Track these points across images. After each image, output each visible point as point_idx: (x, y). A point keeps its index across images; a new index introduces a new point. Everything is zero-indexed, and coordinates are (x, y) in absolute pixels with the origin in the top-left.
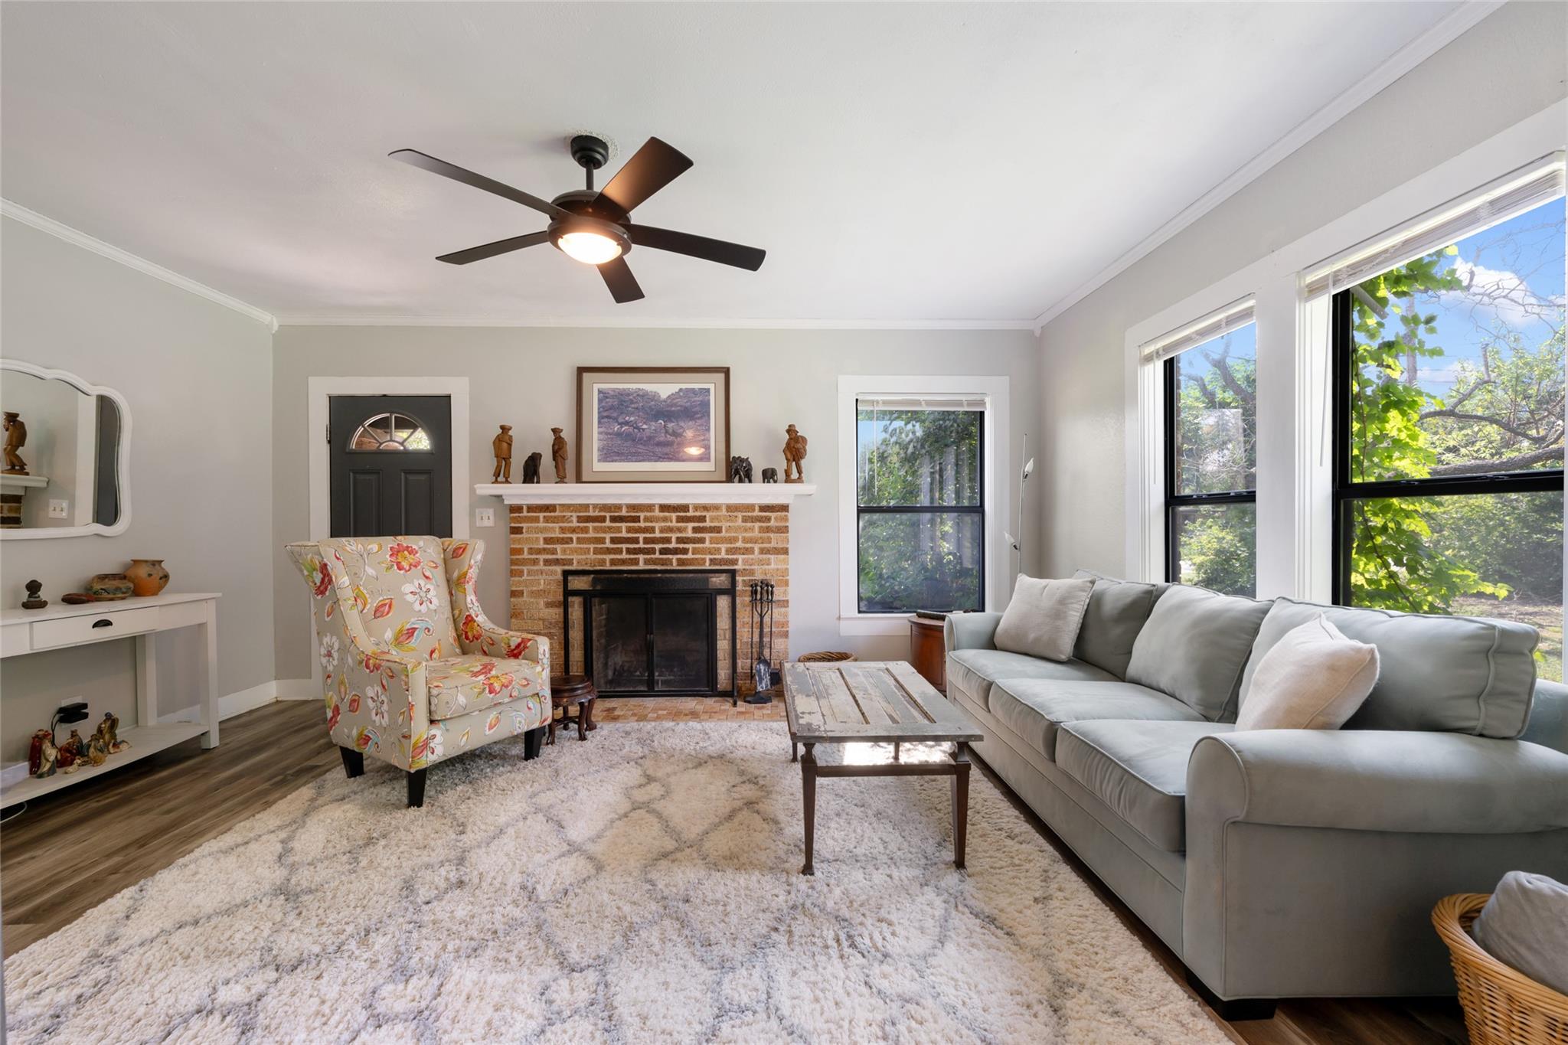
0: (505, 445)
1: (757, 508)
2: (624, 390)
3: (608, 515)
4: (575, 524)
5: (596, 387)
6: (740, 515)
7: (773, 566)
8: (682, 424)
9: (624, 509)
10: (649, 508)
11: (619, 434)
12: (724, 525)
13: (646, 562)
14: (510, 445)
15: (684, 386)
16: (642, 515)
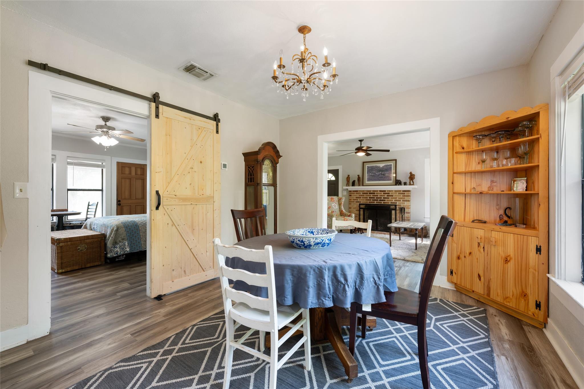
0: (348, 179)
1: (402, 191)
2: (373, 166)
3: (368, 192)
4: (362, 194)
5: (367, 166)
6: (398, 193)
7: (406, 204)
8: (385, 173)
9: (372, 191)
10: (377, 191)
11: (371, 175)
12: (394, 195)
13: (376, 202)
14: (349, 179)
15: (386, 164)
16: (376, 193)
